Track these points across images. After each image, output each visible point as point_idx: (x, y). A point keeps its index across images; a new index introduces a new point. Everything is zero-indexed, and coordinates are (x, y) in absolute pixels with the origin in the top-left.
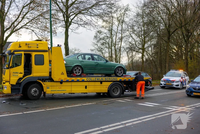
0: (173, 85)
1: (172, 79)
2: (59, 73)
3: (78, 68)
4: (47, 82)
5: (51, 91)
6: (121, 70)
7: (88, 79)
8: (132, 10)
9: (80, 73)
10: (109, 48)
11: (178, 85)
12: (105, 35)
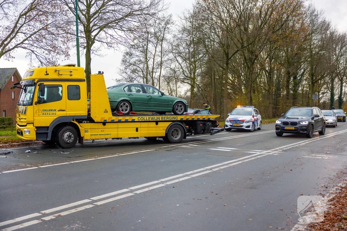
0: (242, 126)
1: (241, 118)
2: (101, 111)
3: (124, 104)
4: (84, 123)
5: (91, 135)
6: (181, 106)
7: (139, 119)
8: (176, 23)
9: (128, 111)
10: (144, 77)
11: (249, 127)
12: (137, 58)
